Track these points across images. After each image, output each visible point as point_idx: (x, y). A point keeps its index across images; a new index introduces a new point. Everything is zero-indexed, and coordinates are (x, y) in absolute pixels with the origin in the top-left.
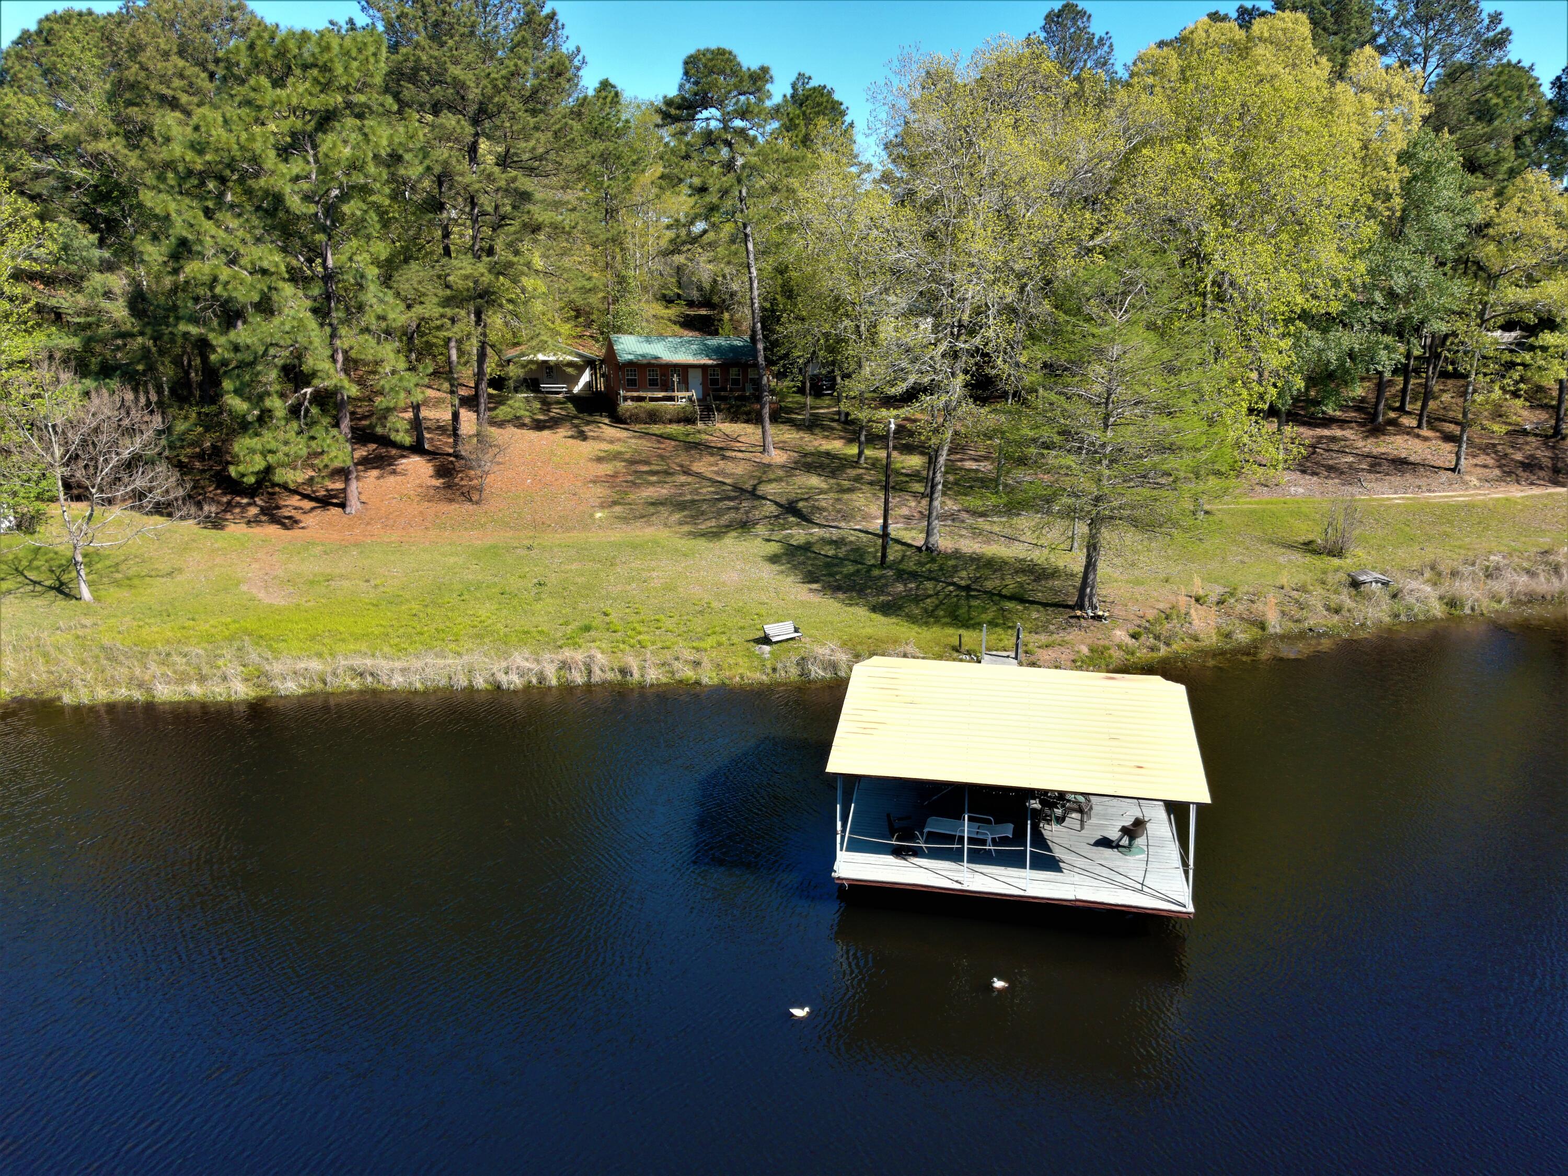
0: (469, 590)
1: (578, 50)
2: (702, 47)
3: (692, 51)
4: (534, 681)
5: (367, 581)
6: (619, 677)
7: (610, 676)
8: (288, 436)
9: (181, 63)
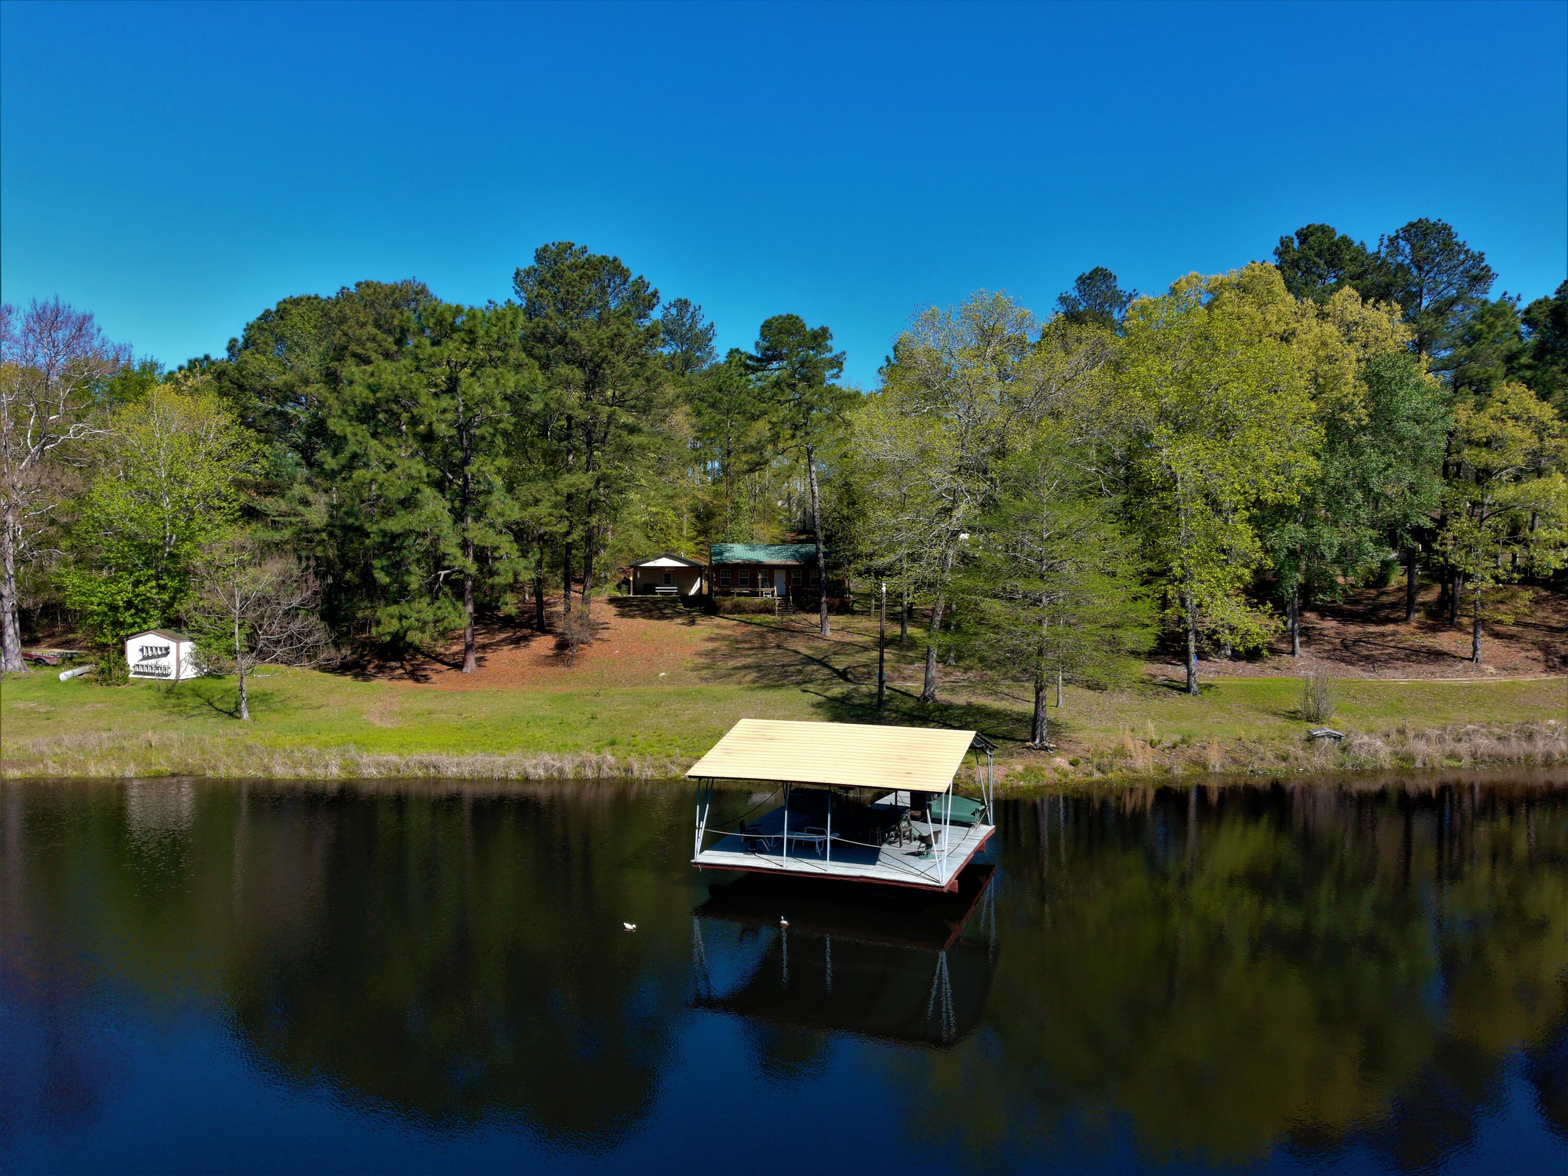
0: (535, 721)
1: (712, 325)
2: (777, 314)
3: (769, 316)
4: (556, 775)
5: (460, 714)
6: (623, 774)
7: (616, 773)
8: (420, 606)
9: (374, 331)
